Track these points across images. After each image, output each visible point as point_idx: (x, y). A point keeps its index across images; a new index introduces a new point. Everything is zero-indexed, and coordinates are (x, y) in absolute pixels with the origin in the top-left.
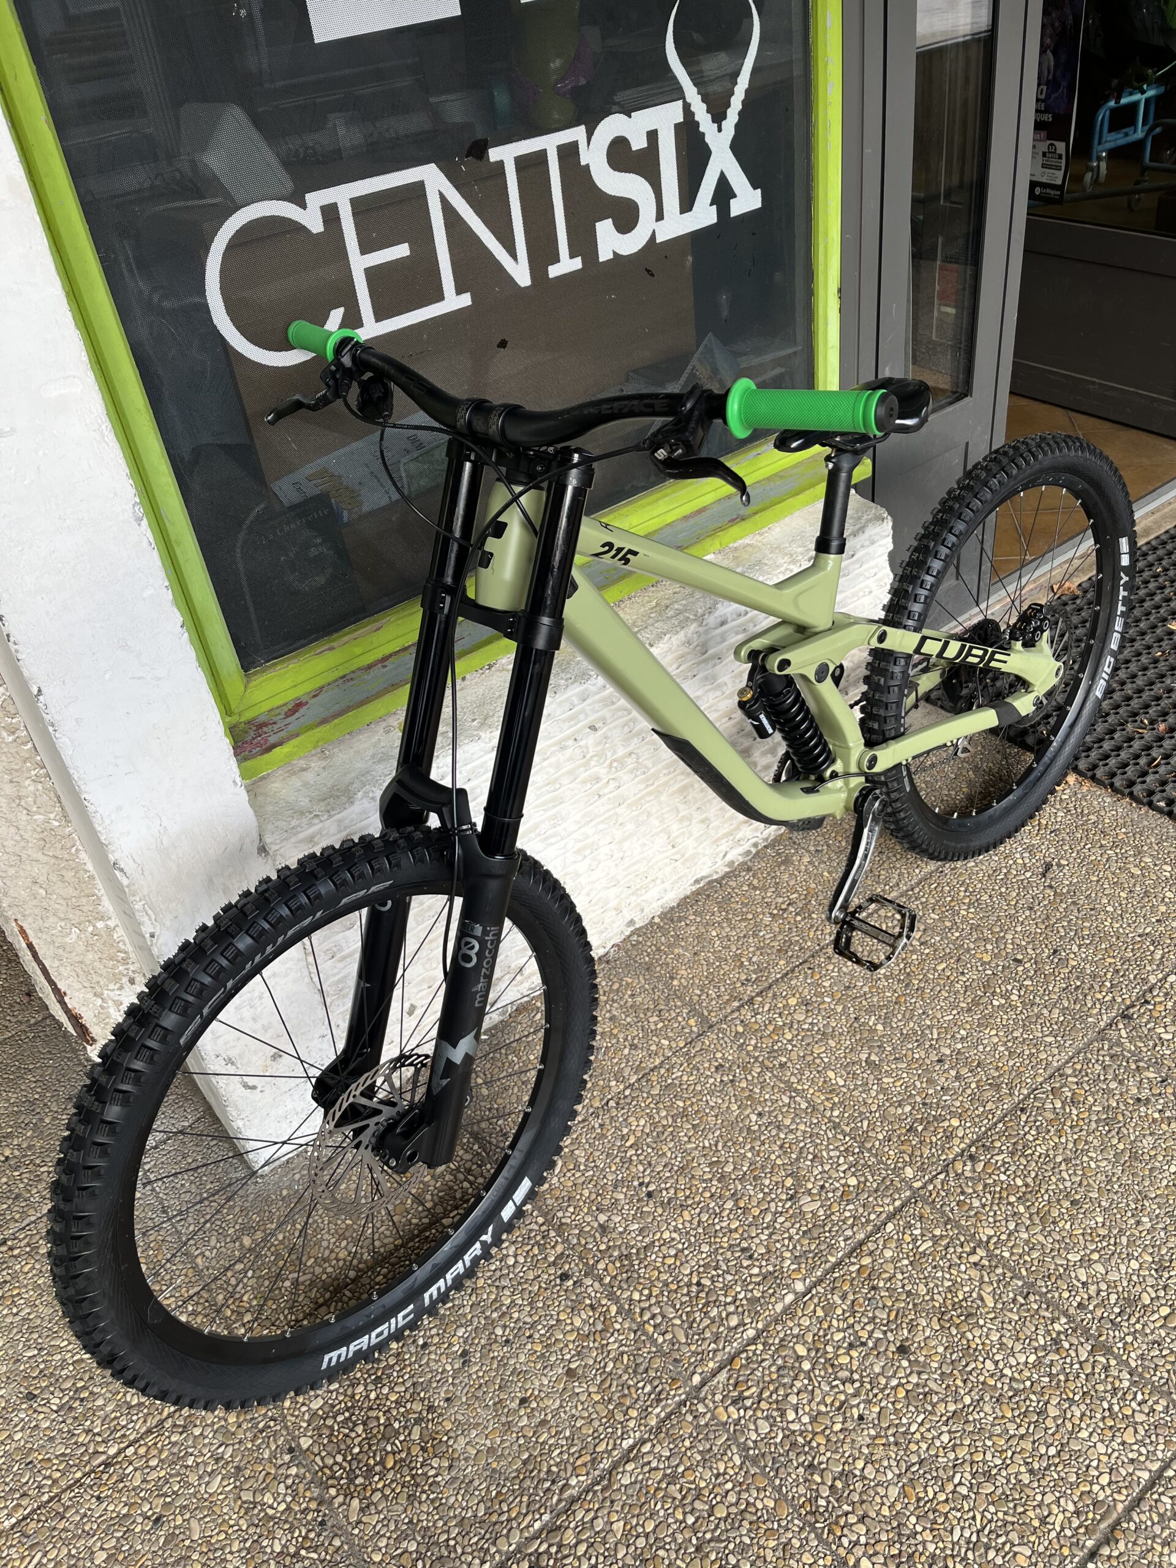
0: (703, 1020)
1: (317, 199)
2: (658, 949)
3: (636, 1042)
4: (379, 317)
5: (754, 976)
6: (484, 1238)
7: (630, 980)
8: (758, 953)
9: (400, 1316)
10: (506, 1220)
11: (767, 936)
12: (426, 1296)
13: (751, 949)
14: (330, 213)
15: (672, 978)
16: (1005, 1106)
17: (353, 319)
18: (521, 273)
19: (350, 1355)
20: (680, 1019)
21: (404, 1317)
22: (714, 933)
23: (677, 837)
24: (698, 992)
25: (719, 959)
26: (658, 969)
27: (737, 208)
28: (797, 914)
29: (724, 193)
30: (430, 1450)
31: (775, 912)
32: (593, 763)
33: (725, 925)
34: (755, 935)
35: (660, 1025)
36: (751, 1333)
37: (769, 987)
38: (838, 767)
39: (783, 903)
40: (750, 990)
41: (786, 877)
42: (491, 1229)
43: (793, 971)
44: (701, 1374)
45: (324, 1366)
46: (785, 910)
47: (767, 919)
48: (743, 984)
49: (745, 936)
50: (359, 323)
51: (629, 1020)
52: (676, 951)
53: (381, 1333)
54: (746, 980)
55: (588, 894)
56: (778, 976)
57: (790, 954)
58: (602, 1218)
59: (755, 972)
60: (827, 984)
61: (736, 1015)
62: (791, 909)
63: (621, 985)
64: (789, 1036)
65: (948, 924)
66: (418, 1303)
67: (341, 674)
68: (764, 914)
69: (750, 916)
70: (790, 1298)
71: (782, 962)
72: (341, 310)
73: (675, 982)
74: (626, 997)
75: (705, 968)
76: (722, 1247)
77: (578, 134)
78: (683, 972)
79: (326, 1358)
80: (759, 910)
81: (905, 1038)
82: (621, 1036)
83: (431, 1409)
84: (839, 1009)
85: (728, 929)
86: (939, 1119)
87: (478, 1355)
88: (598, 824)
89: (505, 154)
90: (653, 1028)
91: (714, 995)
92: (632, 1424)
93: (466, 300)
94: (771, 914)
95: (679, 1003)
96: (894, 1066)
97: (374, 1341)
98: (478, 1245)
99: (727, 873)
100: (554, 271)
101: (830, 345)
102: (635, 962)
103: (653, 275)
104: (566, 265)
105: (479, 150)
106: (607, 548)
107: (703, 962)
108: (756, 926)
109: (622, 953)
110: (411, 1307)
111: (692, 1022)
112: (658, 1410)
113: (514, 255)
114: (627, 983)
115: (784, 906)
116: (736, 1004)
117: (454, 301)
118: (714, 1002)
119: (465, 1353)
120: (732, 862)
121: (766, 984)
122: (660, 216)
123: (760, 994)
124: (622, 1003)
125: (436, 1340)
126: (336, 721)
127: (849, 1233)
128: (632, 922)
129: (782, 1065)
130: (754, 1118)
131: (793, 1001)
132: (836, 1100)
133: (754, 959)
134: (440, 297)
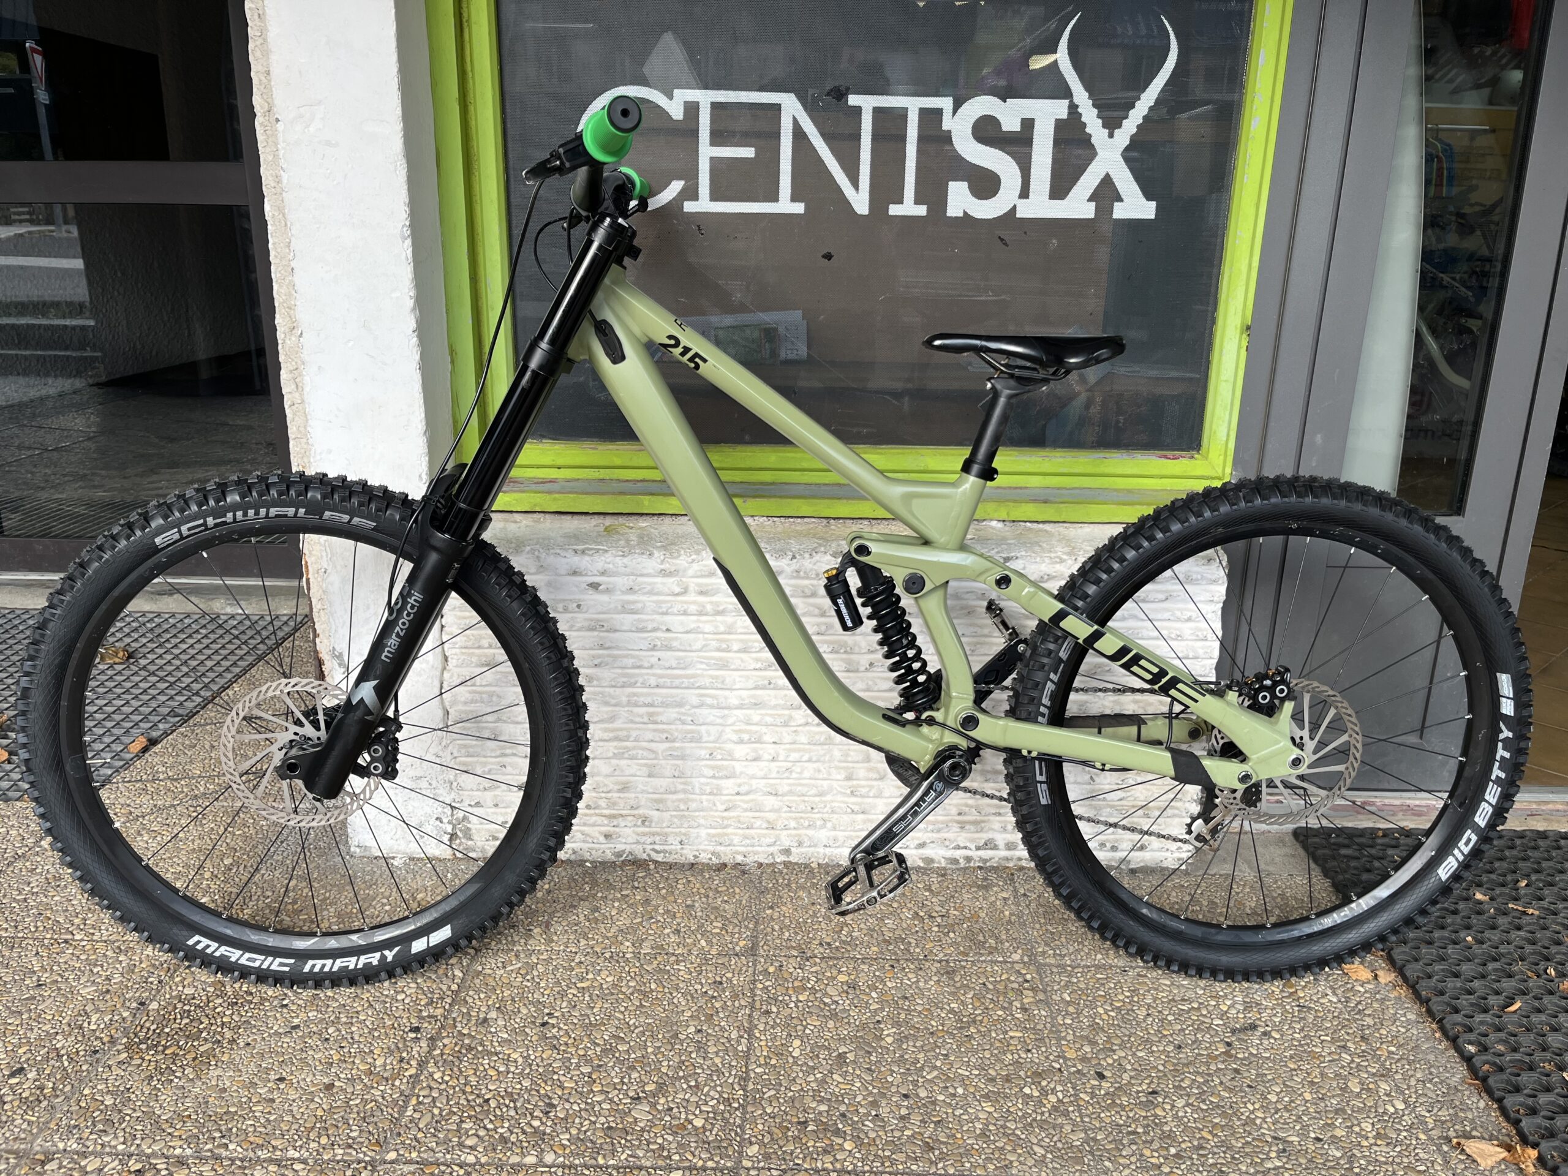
0: (754, 947)
1: (683, 96)
2: (788, 885)
3: (683, 930)
4: (715, 197)
5: (837, 944)
6: (386, 952)
7: (737, 891)
9: (279, 960)
10: (414, 951)
12: (310, 963)
14: (692, 109)
16: (914, 1167)
17: (690, 192)
18: (860, 201)
19: (217, 954)
20: (737, 936)
21: (281, 964)
24: (777, 928)
26: (770, 896)
27: (1120, 212)
28: (938, 925)
29: (1106, 193)
30: (197, 1062)
31: (922, 914)
35: (716, 931)
36: (471, 1159)
37: (838, 959)
38: (938, 716)
39: (938, 912)
40: (819, 951)
41: (967, 897)
42: (397, 949)
43: (875, 960)
44: (399, 1155)
45: (191, 942)
46: (932, 917)
47: (907, 915)
48: (820, 944)
50: (695, 197)
52: (801, 894)
53: (254, 960)
54: (828, 943)
56: (858, 956)
57: (891, 948)
58: (493, 1015)
59: (843, 943)
60: (891, 986)
61: (783, 959)
62: (939, 919)
63: (726, 890)
64: (802, 998)
66: (299, 964)
67: (601, 477)
70: (530, 1160)
71: (875, 949)
72: (682, 183)
73: (769, 912)
74: (720, 899)
76: (538, 1091)
77: (945, 103)
78: (784, 908)
79: (197, 938)
80: (910, 907)
81: (901, 1060)
82: (679, 920)
83: (233, 1041)
84: (874, 1007)
86: (837, 1132)
87: (300, 1034)
88: (767, 714)
89: (865, 103)
90: (709, 929)
91: (785, 937)
92: (313, 1145)
93: (799, 208)
94: (916, 913)
95: (751, 926)
96: (858, 1072)
97: (243, 961)
98: (378, 955)
99: (920, 867)
100: (894, 210)
101: (1223, 378)
102: (760, 884)
103: (1006, 244)
104: (909, 207)
105: (840, 95)
108: (891, 915)
109: (759, 872)
110: (292, 961)
111: (743, 943)
112: (341, 1152)
113: (855, 184)
114: (733, 893)
115: (934, 914)
116: (794, 953)
117: (786, 205)
118: (778, 941)
119: (297, 1027)
120: (932, 861)
121: (838, 955)
122: (1024, 194)
123: (823, 958)
124: (711, 901)
125: (294, 1008)
127: (640, 1153)
128: (787, 852)
129: (767, 1013)
130: (692, 1029)
131: (842, 978)
132: (773, 1062)
133: (855, 934)
134: (775, 198)
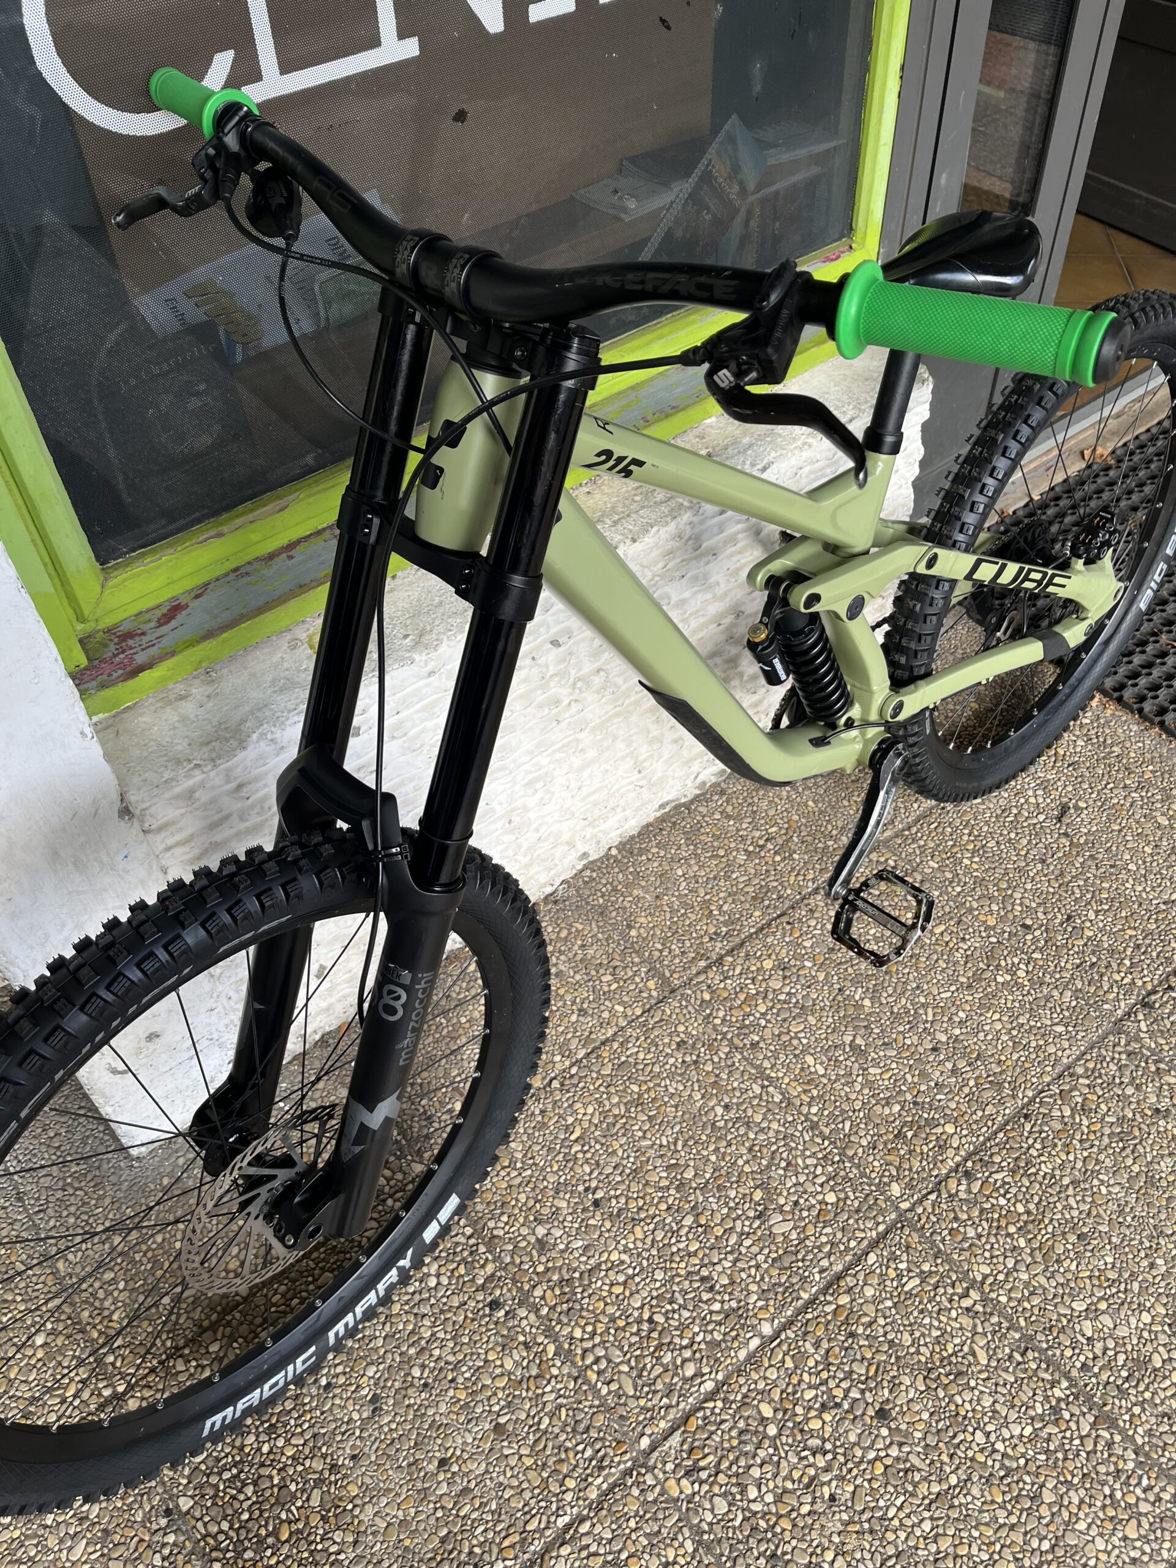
0: (665, 981)
2: (615, 889)
3: (585, 1006)
4: (285, 68)
5: (724, 929)
6: (401, 1263)
7: (580, 927)
8: (730, 900)
9: (299, 1361)
10: (428, 1241)
11: (741, 879)
12: (331, 1334)
13: (722, 895)
15: (630, 927)
16: (1007, 1111)
17: (247, 69)
18: (491, 12)
19: (238, 1414)
20: (637, 979)
21: (304, 1362)
22: (680, 873)
23: (645, 760)
24: (659, 946)
25: (684, 905)
26: (614, 914)
28: (776, 853)
30: (332, 1520)
31: (751, 848)
32: (552, 684)
33: (693, 862)
34: (727, 877)
35: (614, 986)
36: (709, 1386)
37: (742, 944)
38: (855, 712)
39: (760, 838)
40: (719, 947)
41: (764, 805)
42: (410, 1252)
43: (769, 925)
44: (650, 1436)
45: (206, 1432)
46: (762, 847)
47: (742, 857)
48: (711, 939)
49: (715, 878)
50: (255, 76)
51: (578, 977)
52: (635, 892)
53: (277, 1383)
54: (715, 933)
55: (537, 830)
56: (753, 930)
57: (767, 903)
58: (541, 1231)
59: (725, 924)
60: (808, 944)
61: (702, 978)
62: (770, 846)
63: (570, 933)
64: (762, 1009)
65: (949, 875)
66: (322, 1344)
68: (738, 850)
69: (722, 853)
70: (755, 1343)
71: (757, 913)
72: (230, 54)
73: (633, 933)
74: (576, 947)
75: (668, 916)
76: (678, 1275)
78: (642, 920)
79: (208, 1423)
80: (733, 845)
81: (896, 1017)
82: (568, 997)
83: (334, 1468)
84: (821, 976)
85: (696, 868)
86: (931, 1123)
87: (391, 1402)
88: (554, 752)
90: (606, 989)
91: (677, 952)
92: (568, 1497)
93: (411, 48)
94: (746, 851)
95: (637, 960)
96: (882, 1054)
97: (266, 1394)
98: (394, 1272)
99: (698, 796)
100: (535, 13)
102: (588, 903)
103: (668, 27)
104: (555, 4)
106: (603, 457)
107: (666, 908)
108: (729, 865)
109: (572, 892)
110: (313, 1348)
111: (651, 984)
112: (600, 1480)
114: (577, 931)
115: (761, 842)
116: (703, 964)
117: (392, 47)
118: (677, 961)
119: (375, 1398)
120: (704, 783)
121: (737, 940)
123: (730, 952)
124: (571, 955)
125: (342, 1380)
126: (225, 635)
127: (825, 1263)
128: (585, 855)
129: (754, 1045)
130: (719, 1110)
131: (768, 964)
132: (815, 1093)
133: (725, 908)
134: (374, 42)
